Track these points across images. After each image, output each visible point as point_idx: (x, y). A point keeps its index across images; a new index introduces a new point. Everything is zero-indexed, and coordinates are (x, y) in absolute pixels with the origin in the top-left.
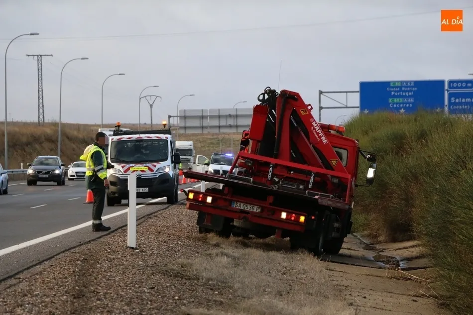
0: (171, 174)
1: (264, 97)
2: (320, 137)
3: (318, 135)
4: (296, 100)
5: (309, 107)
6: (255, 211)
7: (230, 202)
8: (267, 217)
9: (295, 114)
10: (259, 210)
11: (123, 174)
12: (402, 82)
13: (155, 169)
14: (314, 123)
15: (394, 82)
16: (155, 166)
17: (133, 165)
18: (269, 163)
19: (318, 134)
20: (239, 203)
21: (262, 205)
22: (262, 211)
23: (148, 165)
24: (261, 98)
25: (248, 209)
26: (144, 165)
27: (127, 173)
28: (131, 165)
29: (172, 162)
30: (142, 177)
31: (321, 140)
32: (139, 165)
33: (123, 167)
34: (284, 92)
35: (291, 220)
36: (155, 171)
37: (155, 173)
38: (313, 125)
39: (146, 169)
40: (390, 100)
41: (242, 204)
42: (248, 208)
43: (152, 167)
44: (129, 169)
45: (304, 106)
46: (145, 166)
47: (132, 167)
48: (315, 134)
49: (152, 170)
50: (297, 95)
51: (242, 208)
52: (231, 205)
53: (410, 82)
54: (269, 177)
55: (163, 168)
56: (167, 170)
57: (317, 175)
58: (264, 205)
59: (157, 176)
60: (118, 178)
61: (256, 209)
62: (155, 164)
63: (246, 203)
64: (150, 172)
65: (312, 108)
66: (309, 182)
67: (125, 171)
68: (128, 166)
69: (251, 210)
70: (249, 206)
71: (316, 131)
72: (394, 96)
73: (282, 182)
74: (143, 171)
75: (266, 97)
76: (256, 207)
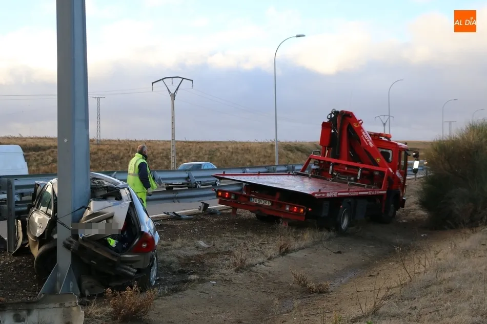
1: (331, 116)
2: (368, 142)
4: (351, 117)
5: (361, 122)
6: (267, 204)
7: (249, 198)
8: (276, 209)
9: (350, 127)
10: (270, 204)
14: (363, 133)
18: (330, 162)
19: (367, 140)
20: (255, 199)
21: (272, 200)
22: (272, 205)
24: (329, 117)
25: (262, 204)
31: (369, 144)
34: (342, 112)
35: (294, 212)
41: (257, 200)
42: (262, 202)
45: (357, 121)
48: (365, 141)
50: (352, 113)
51: (257, 202)
52: (249, 200)
54: (330, 173)
57: (363, 169)
58: (274, 200)
61: (268, 204)
63: (261, 199)
65: (362, 123)
66: (357, 175)
69: (264, 204)
71: (365, 139)
73: (338, 175)
75: (333, 116)
76: (267, 202)
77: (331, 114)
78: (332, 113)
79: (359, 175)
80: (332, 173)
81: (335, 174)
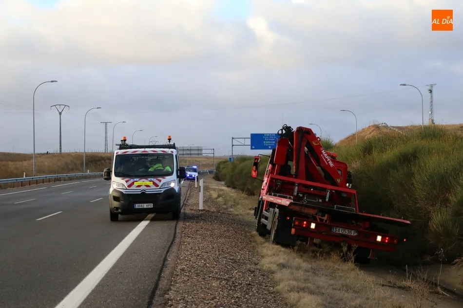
0: (177, 189)
1: (282, 132)
2: (328, 162)
3: (326, 161)
4: (309, 134)
6: (352, 234)
7: (331, 227)
8: (364, 240)
10: (356, 234)
11: (127, 189)
12: (270, 134)
13: (160, 184)
14: (323, 151)
15: (266, 134)
16: (160, 181)
17: (138, 179)
19: (326, 159)
20: (338, 229)
21: (358, 230)
22: (358, 235)
23: (153, 179)
25: (346, 234)
26: (149, 179)
27: (131, 188)
28: (135, 180)
29: (178, 177)
30: (147, 193)
31: (329, 164)
32: (144, 180)
33: (127, 182)
34: (300, 130)
35: (386, 243)
36: (160, 186)
37: (160, 188)
38: (322, 153)
39: (151, 184)
40: (264, 142)
41: (341, 229)
42: (346, 232)
43: (157, 182)
44: (133, 183)
46: (150, 181)
47: (136, 181)
49: (156, 185)
51: (341, 232)
52: (331, 230)
53: (273, 134)
55: (169, 183)
56: (172, 185)
59: (162, 192)
60: (122, 193)
61: (353, 233)
62: (160, 178)
63: (344, 228)
64: (155, 187)
66: (326, 196)
67: (129, 186)
68: (132, 181)
69: (349, 234)
70: (347, 231)
71: (325, 158)
72: (266, 141)
74: (148, 186)
76: (353, 232)
77: (282, 130)
78: (283, 128)
79: (328, 196)
80: (298, 194)
81: (301, 195)
